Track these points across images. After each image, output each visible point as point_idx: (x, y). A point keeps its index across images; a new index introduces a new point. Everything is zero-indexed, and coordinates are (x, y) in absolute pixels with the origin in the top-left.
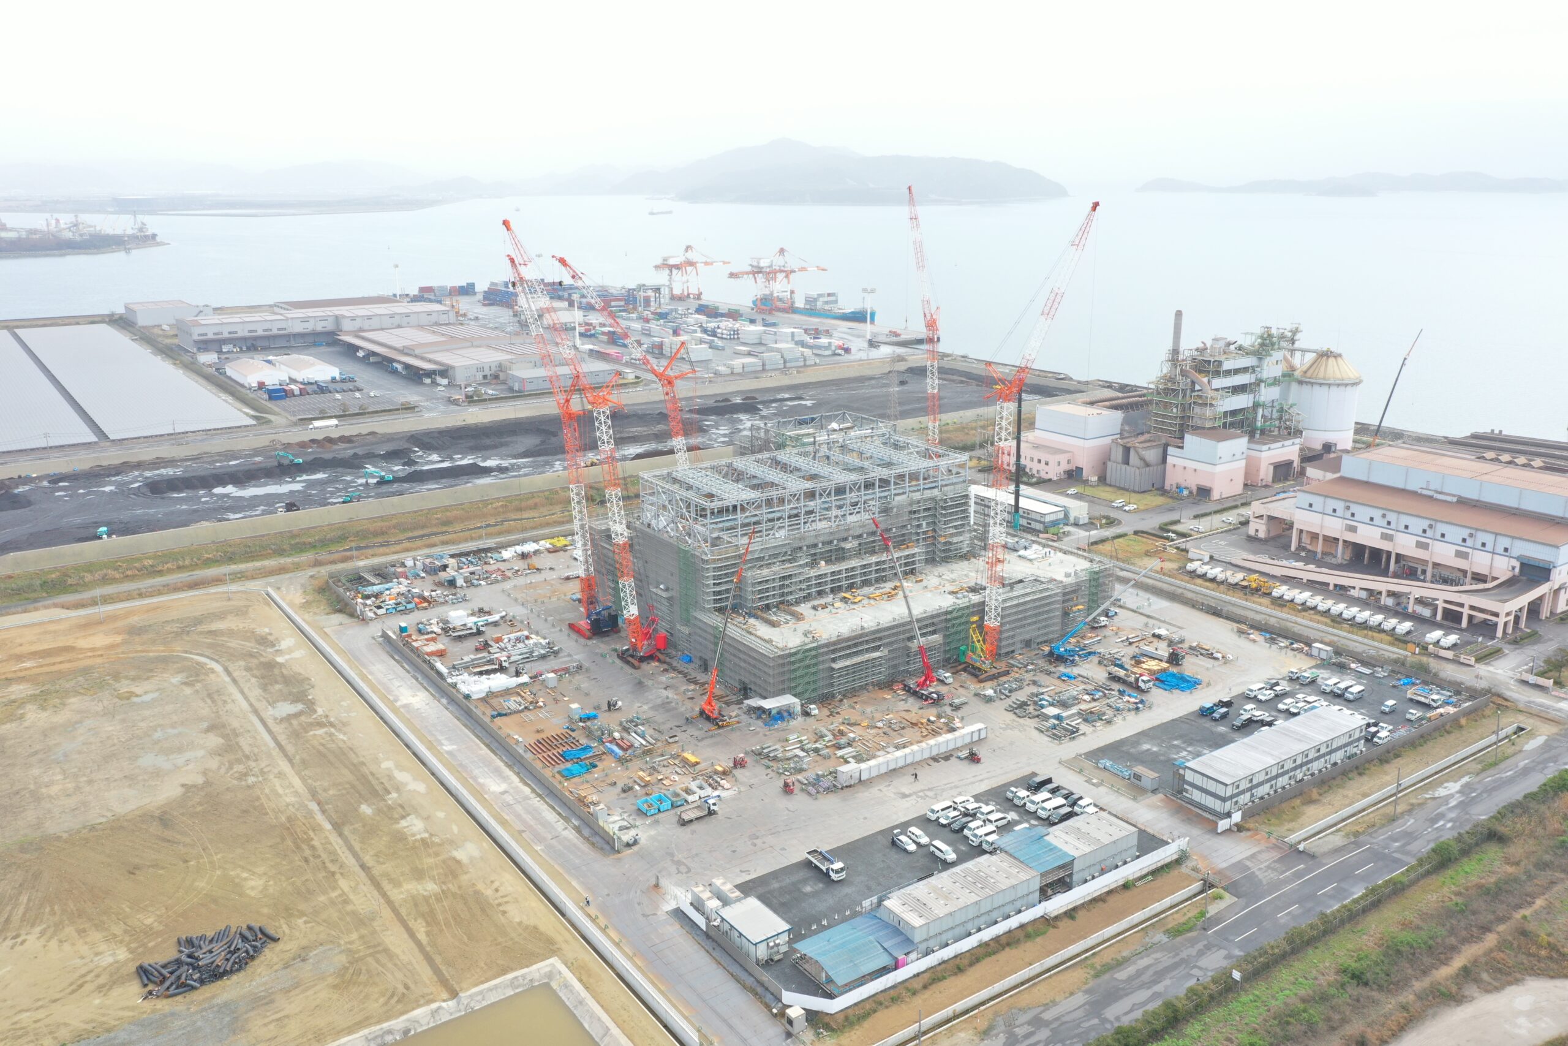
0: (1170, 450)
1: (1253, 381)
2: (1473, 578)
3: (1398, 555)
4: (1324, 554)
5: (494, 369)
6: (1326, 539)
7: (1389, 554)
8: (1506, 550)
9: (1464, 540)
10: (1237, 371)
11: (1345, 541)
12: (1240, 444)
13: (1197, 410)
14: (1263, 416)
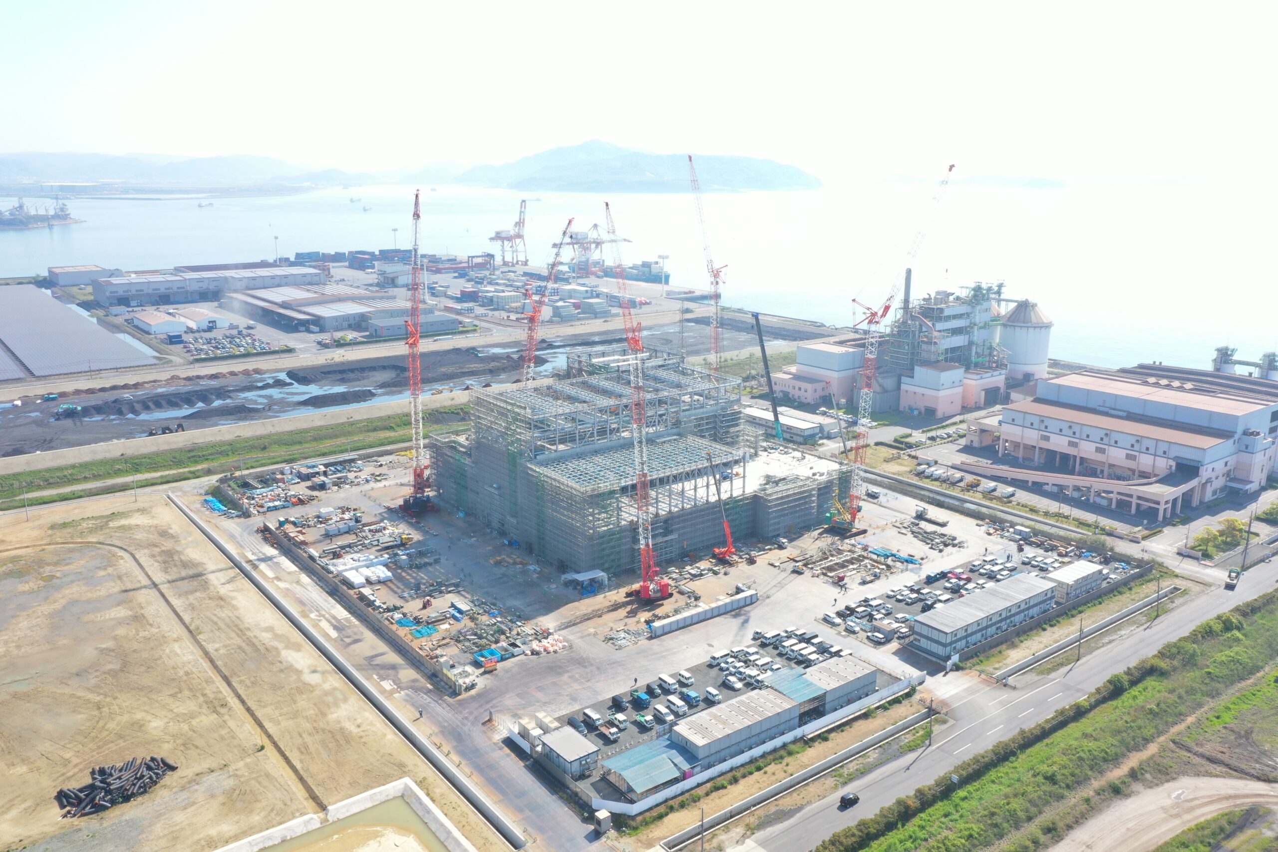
0: (904, 379)
1: (968, 324)
2: (1140, 476)
3: (1082, 458)
4: (1024, 459)
5: (357, 317)
6: (1026, 447)
7: (1075, 457)
8: (1165, 453)
9: (1132, 446)
10: (955, 317)
11: (1040, 448)
12: (958, 373)
13: (924, 347)
14: (976, 353)
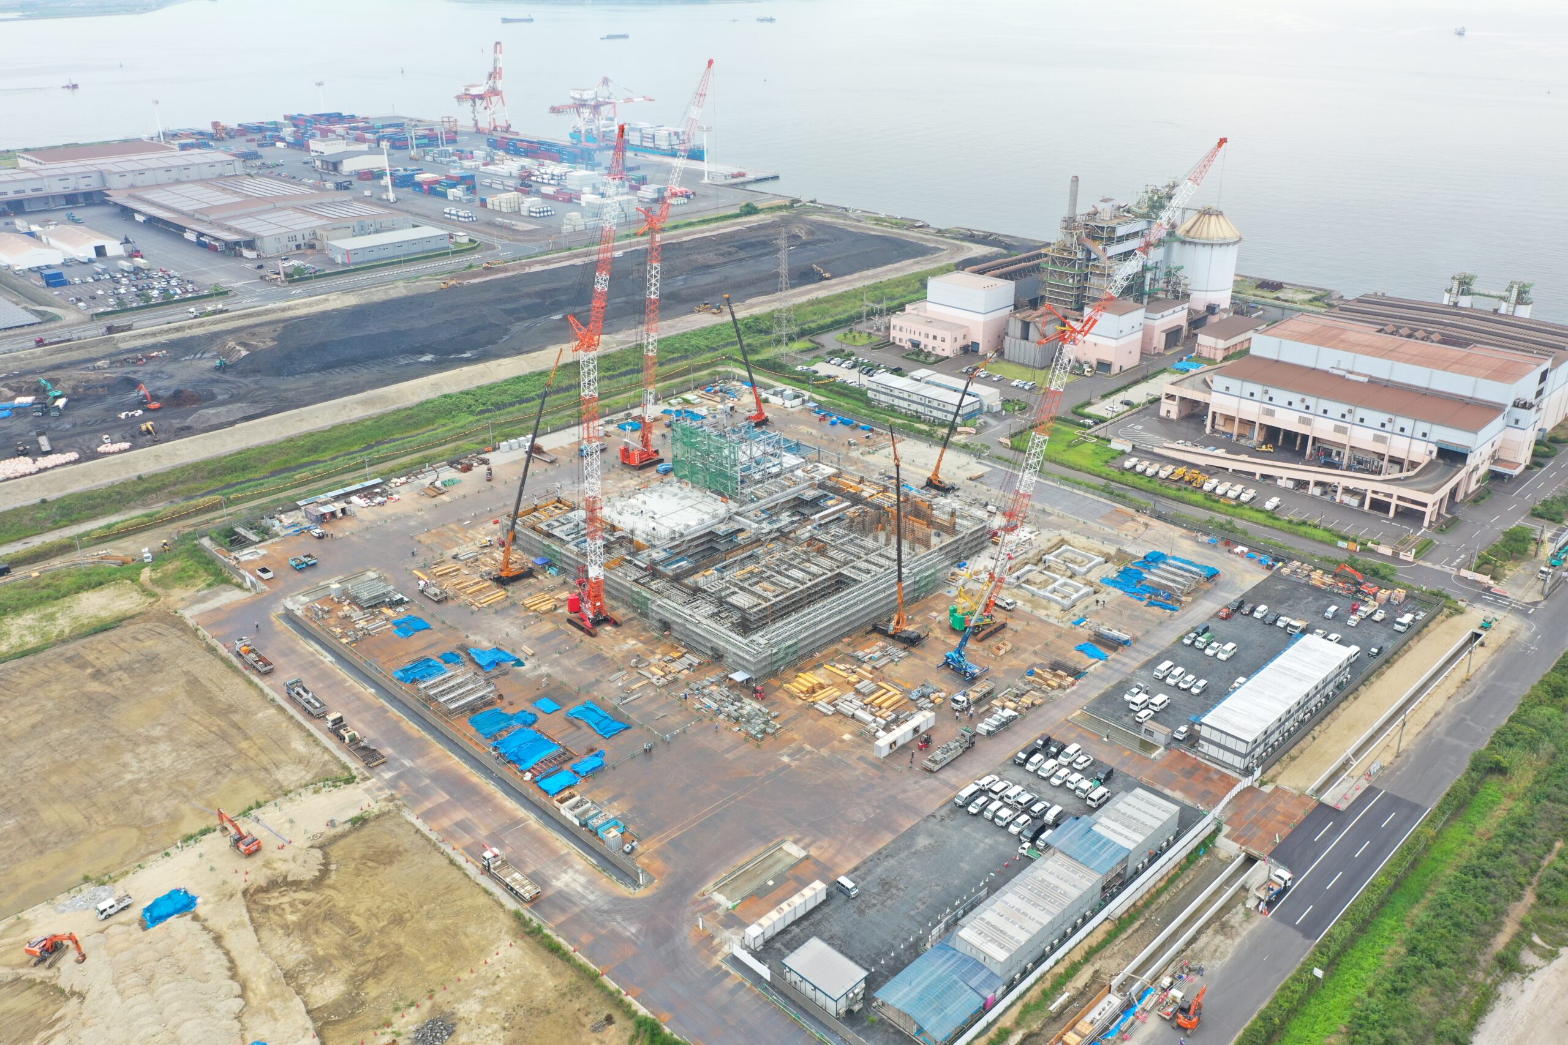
2: (1390, 462)
3: (1314, 438)
4: (1240, 436)
5: (307, 237)
6: (1242, 422)
7: (1305, 438)
8: (1424, 435)
9: (1383, 425)
10: (1128, 237)
11: (1261, 424)
12: (1139, 315)
13: (1095, 280)
14: (1150, 280)
